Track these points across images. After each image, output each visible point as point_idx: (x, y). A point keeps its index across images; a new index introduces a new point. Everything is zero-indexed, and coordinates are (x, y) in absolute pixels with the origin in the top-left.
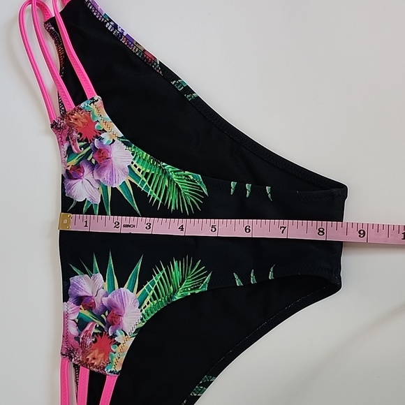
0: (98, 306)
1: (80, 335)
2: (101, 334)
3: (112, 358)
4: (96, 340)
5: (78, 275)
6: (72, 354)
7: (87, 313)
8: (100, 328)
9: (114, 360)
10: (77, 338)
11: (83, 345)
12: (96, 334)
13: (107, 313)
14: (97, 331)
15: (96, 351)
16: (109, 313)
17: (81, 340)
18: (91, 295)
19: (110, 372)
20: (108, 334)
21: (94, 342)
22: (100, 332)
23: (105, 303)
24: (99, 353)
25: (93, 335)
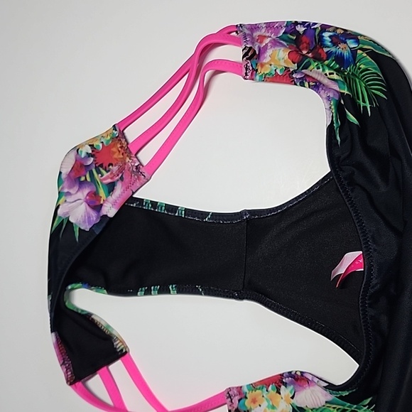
0: (86, 191)
1: (118, 180)
2: (101, 166)
3: (108, 141)
4: (109, 166)
5: (80, 229)
6: (135, 170)
7: (102, 193)
8: (99, 172)
9: (109, 138)
10: (122, 179)
11: (121, 170)
12: (105, 170)
13: (83, 179)
14: (104, 172)
15: (116, 156)
16: (80, 177)
17: (120, 175)
18: (84, 203)
19: (116, 130)
20: (94, 161)
21: (112, 165)
22: (101, 169)
23: (76, 188)
24: (114, 153)
25: (109, 171)
